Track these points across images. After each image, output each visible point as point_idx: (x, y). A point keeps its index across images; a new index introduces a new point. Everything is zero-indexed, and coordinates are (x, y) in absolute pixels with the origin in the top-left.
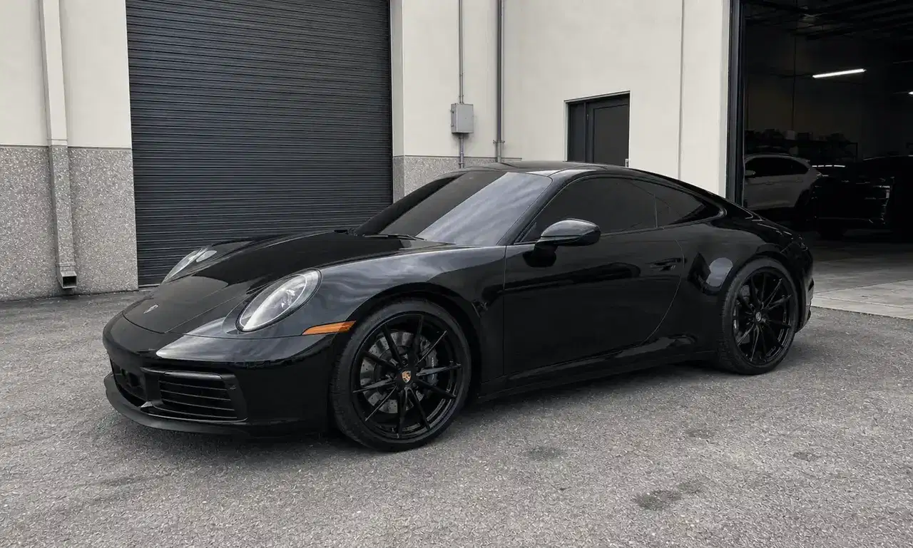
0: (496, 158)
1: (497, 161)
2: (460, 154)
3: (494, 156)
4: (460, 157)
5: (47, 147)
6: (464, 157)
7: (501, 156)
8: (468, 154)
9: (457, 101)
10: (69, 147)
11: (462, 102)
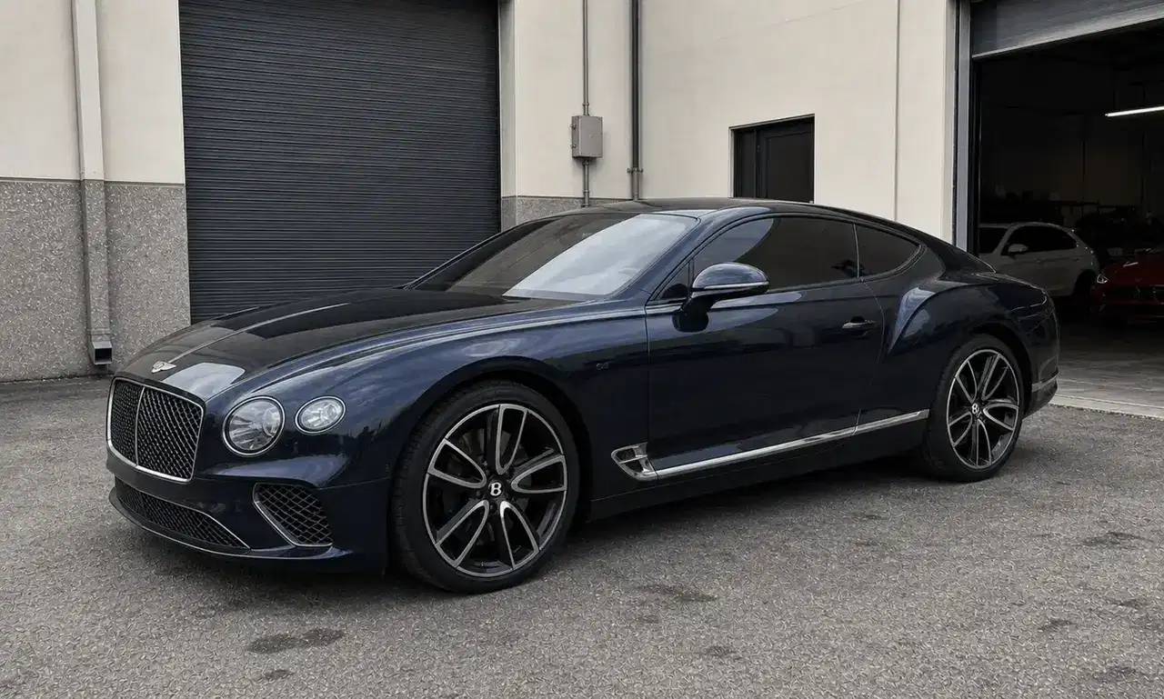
0: (633, 199)
2: (585, 193)
3: (629, 196)
4: (584, 198)
5: (80, 181)
6: (589, 199)
7: (638, 196)
8: (595, 193)
9: (580, 112)
10: (105, 182)
11: (586, 114)
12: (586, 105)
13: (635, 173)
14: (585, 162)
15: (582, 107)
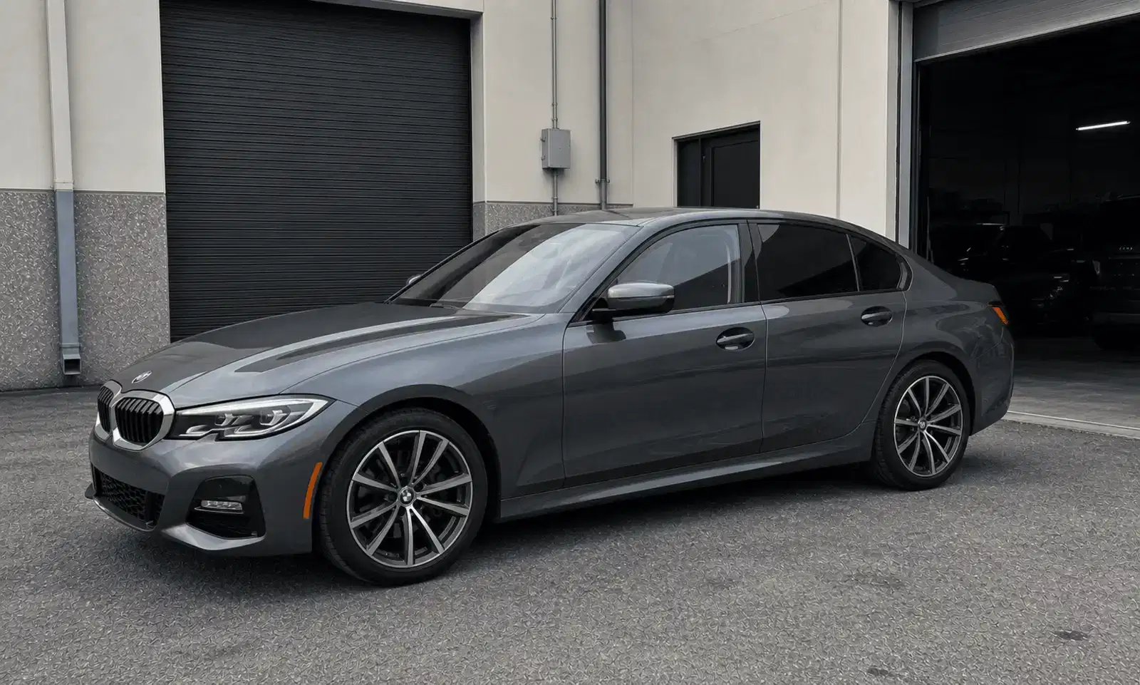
0: (600, 204)
1: (601, 209)
2: (554, 199)
3: (597, 202)
4: (553, 203)
5: (51, 191)
6: (558, 204)
7: (606, 202)
8: (564, 198)
9: (549, 125)
10: (75, 191)
11: (555, 128)
12: (555, 120)
13: (603, 184)
14: (554, 172)
15: (551, 122)
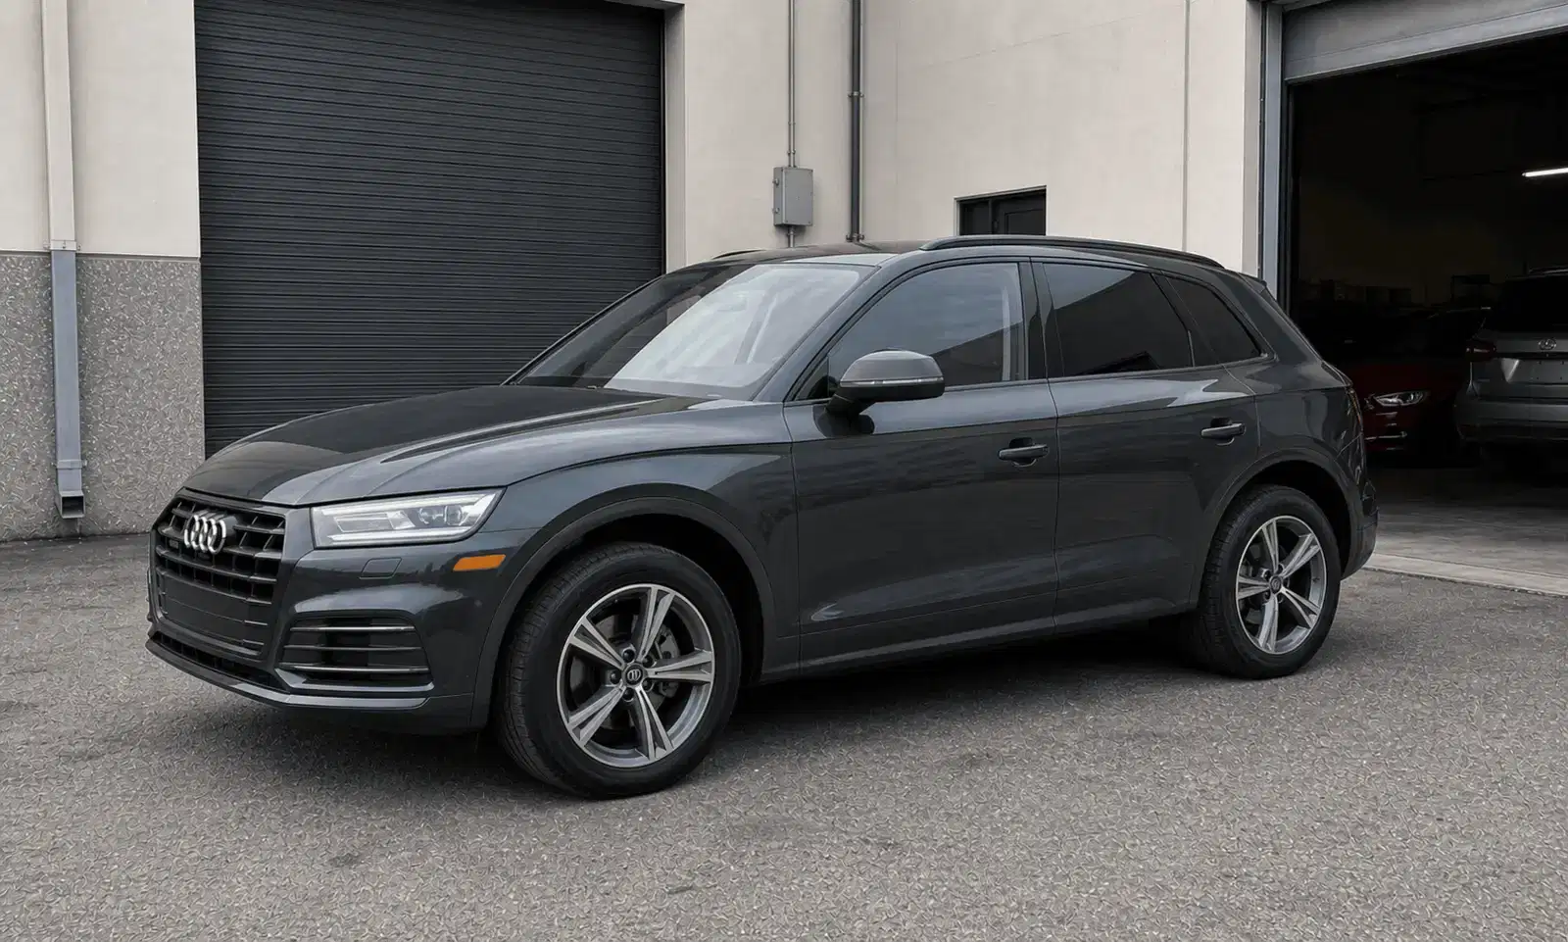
5: (45, 253)
10: (77, 255)
11: (792, 166)
12: (792, 153)
14: (790, 231)
15: (787, 156)
